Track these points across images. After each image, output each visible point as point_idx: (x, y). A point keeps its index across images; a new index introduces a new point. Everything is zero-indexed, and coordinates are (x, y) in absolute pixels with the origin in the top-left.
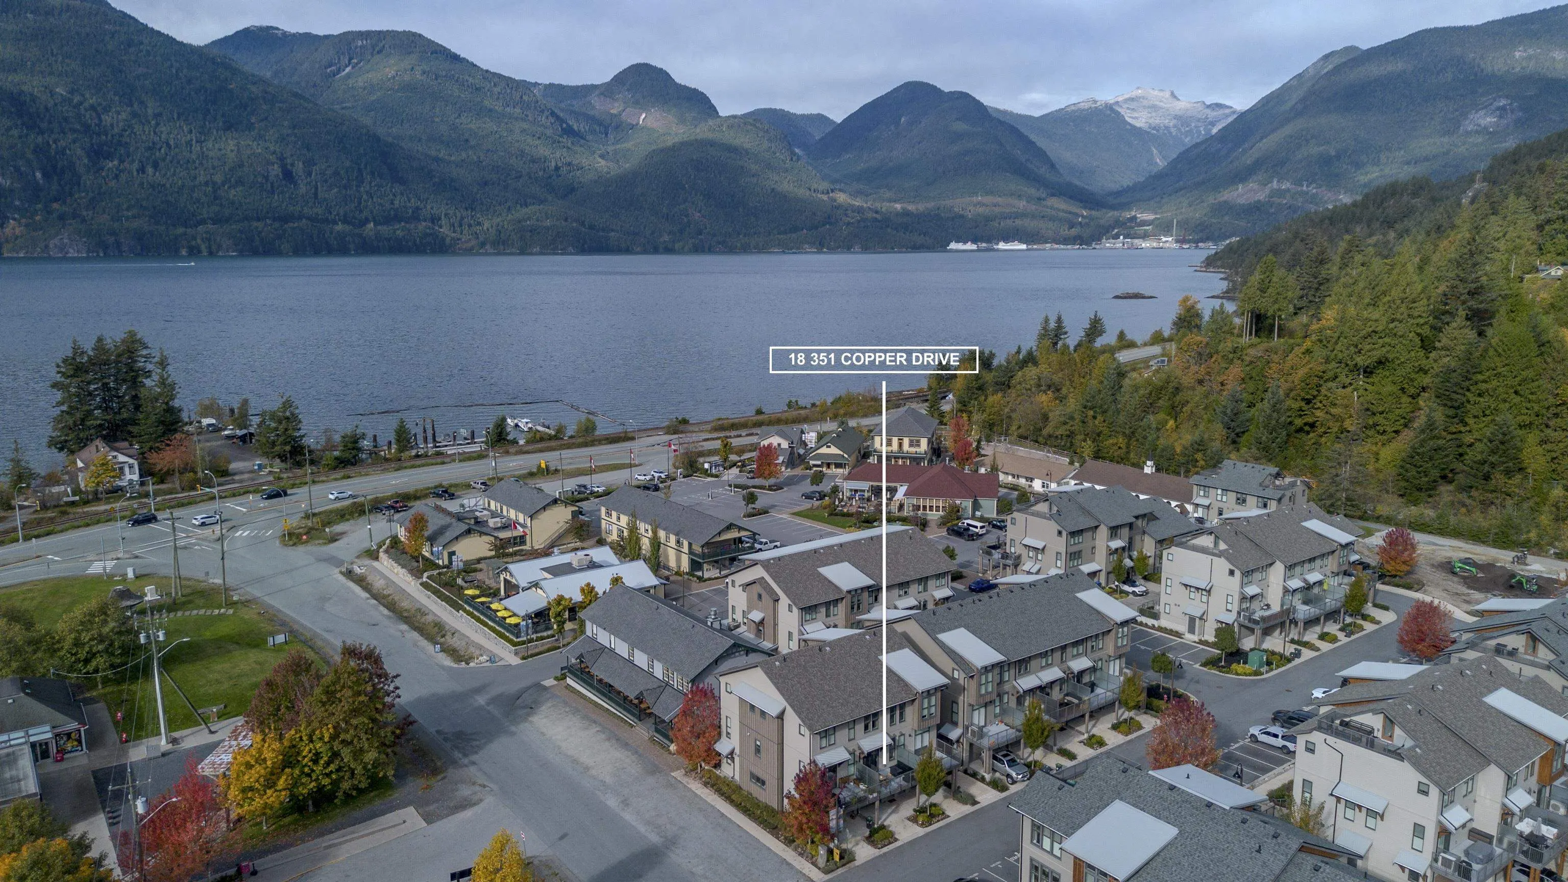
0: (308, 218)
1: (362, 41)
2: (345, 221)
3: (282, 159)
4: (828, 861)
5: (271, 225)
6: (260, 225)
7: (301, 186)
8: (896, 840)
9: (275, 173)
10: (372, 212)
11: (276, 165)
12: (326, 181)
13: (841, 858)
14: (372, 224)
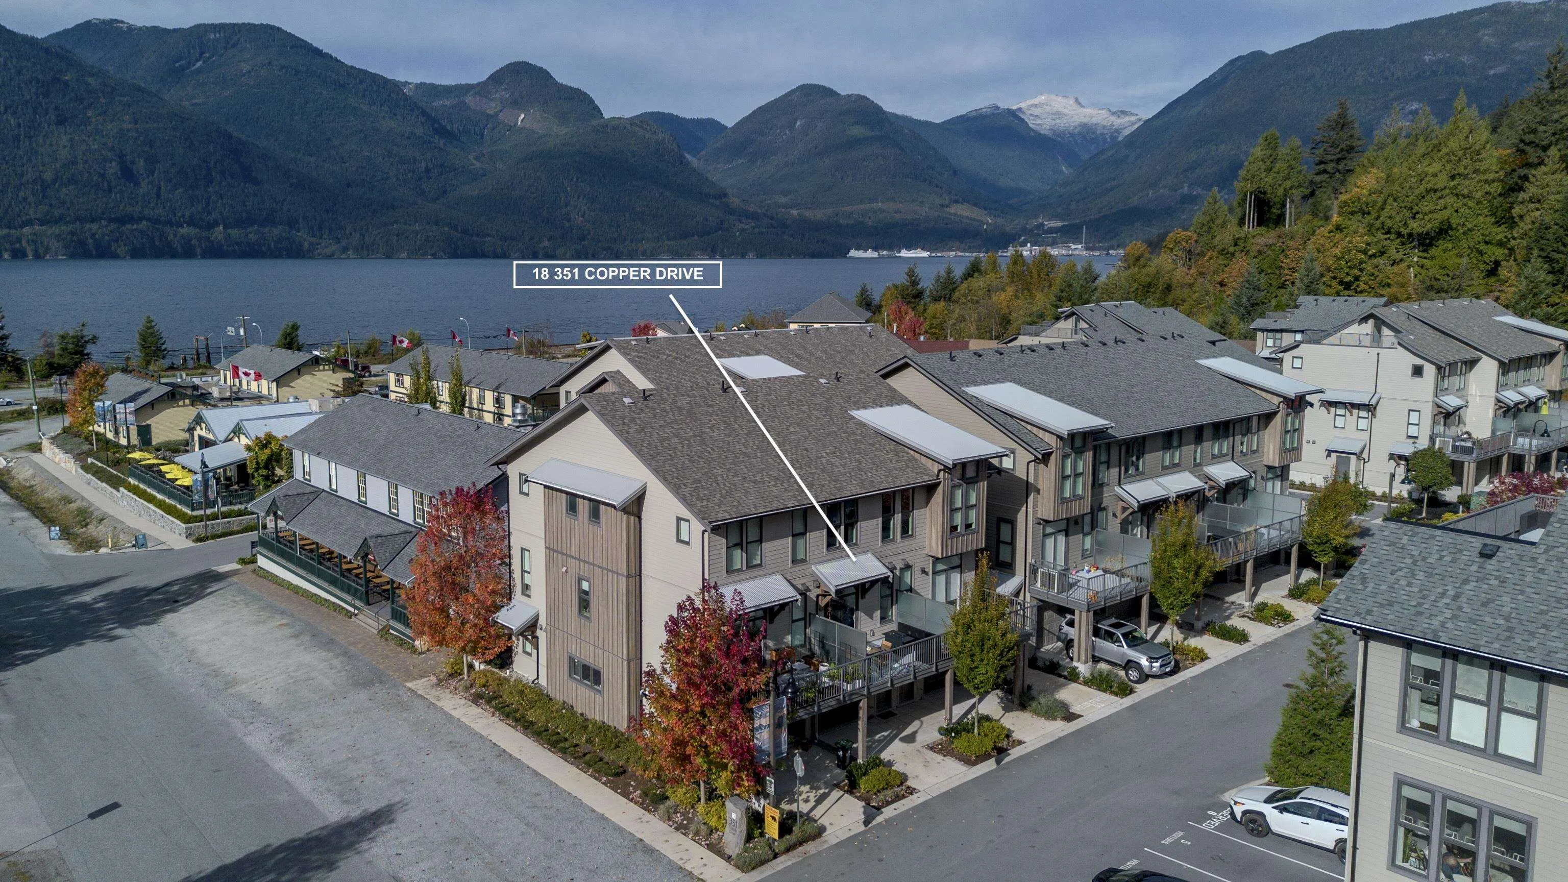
0: (149, 220)
1: (215, 33)
2: (191, 223)
3: (121, 156)
4: (749, 838)
5: (106, 226)
6: (95, 227)
7: (143, 185)
8: (911, 791)
9: (111, 171)
10: (221, 214)
11: (114, 163)
12: (170, 181)
13: (785, 829)
14: (221, 228)
